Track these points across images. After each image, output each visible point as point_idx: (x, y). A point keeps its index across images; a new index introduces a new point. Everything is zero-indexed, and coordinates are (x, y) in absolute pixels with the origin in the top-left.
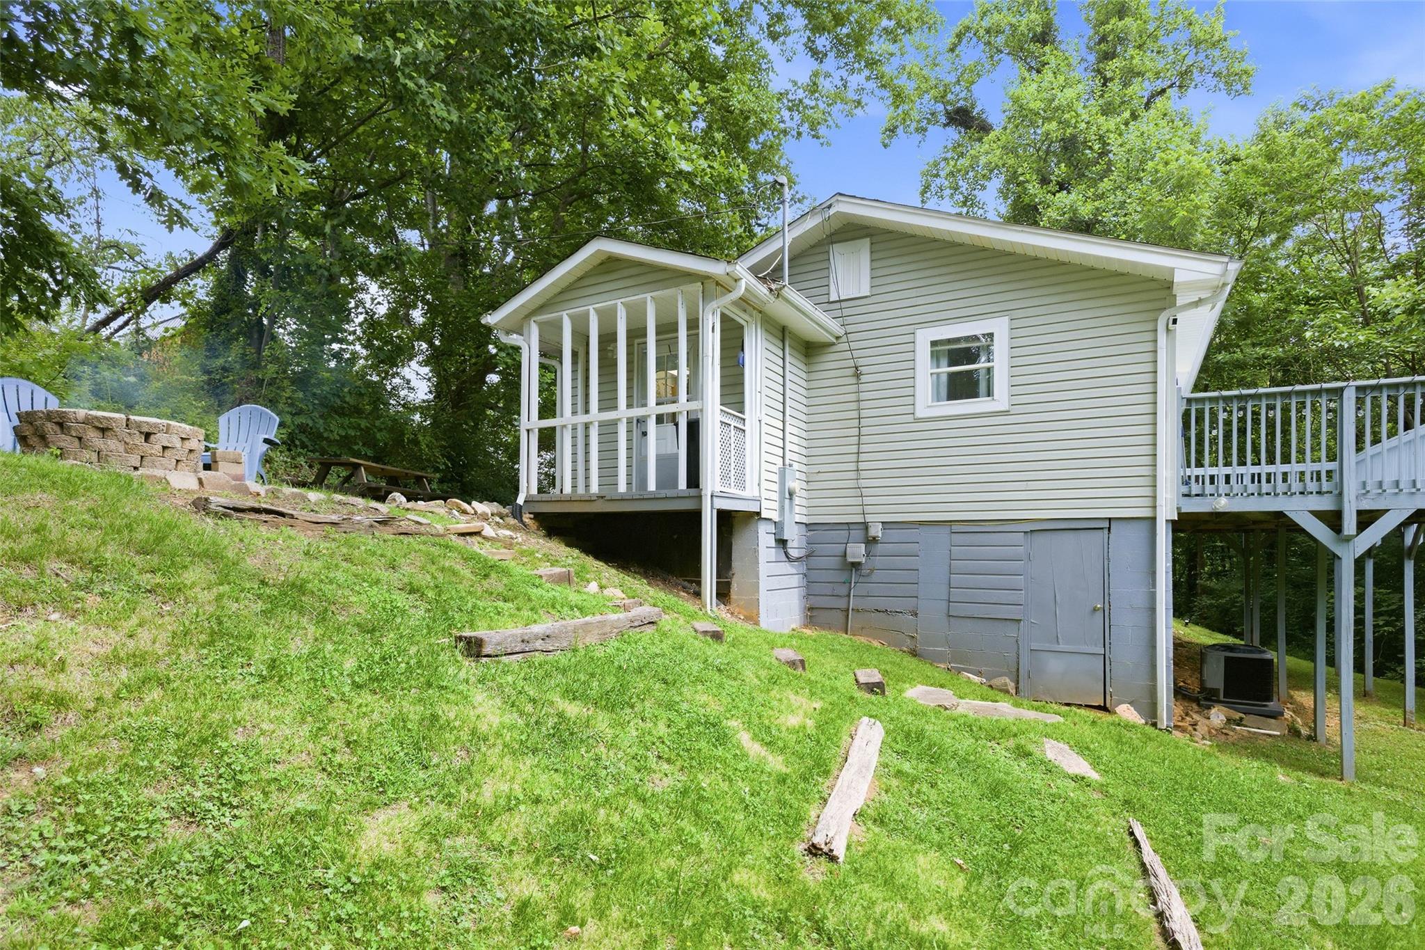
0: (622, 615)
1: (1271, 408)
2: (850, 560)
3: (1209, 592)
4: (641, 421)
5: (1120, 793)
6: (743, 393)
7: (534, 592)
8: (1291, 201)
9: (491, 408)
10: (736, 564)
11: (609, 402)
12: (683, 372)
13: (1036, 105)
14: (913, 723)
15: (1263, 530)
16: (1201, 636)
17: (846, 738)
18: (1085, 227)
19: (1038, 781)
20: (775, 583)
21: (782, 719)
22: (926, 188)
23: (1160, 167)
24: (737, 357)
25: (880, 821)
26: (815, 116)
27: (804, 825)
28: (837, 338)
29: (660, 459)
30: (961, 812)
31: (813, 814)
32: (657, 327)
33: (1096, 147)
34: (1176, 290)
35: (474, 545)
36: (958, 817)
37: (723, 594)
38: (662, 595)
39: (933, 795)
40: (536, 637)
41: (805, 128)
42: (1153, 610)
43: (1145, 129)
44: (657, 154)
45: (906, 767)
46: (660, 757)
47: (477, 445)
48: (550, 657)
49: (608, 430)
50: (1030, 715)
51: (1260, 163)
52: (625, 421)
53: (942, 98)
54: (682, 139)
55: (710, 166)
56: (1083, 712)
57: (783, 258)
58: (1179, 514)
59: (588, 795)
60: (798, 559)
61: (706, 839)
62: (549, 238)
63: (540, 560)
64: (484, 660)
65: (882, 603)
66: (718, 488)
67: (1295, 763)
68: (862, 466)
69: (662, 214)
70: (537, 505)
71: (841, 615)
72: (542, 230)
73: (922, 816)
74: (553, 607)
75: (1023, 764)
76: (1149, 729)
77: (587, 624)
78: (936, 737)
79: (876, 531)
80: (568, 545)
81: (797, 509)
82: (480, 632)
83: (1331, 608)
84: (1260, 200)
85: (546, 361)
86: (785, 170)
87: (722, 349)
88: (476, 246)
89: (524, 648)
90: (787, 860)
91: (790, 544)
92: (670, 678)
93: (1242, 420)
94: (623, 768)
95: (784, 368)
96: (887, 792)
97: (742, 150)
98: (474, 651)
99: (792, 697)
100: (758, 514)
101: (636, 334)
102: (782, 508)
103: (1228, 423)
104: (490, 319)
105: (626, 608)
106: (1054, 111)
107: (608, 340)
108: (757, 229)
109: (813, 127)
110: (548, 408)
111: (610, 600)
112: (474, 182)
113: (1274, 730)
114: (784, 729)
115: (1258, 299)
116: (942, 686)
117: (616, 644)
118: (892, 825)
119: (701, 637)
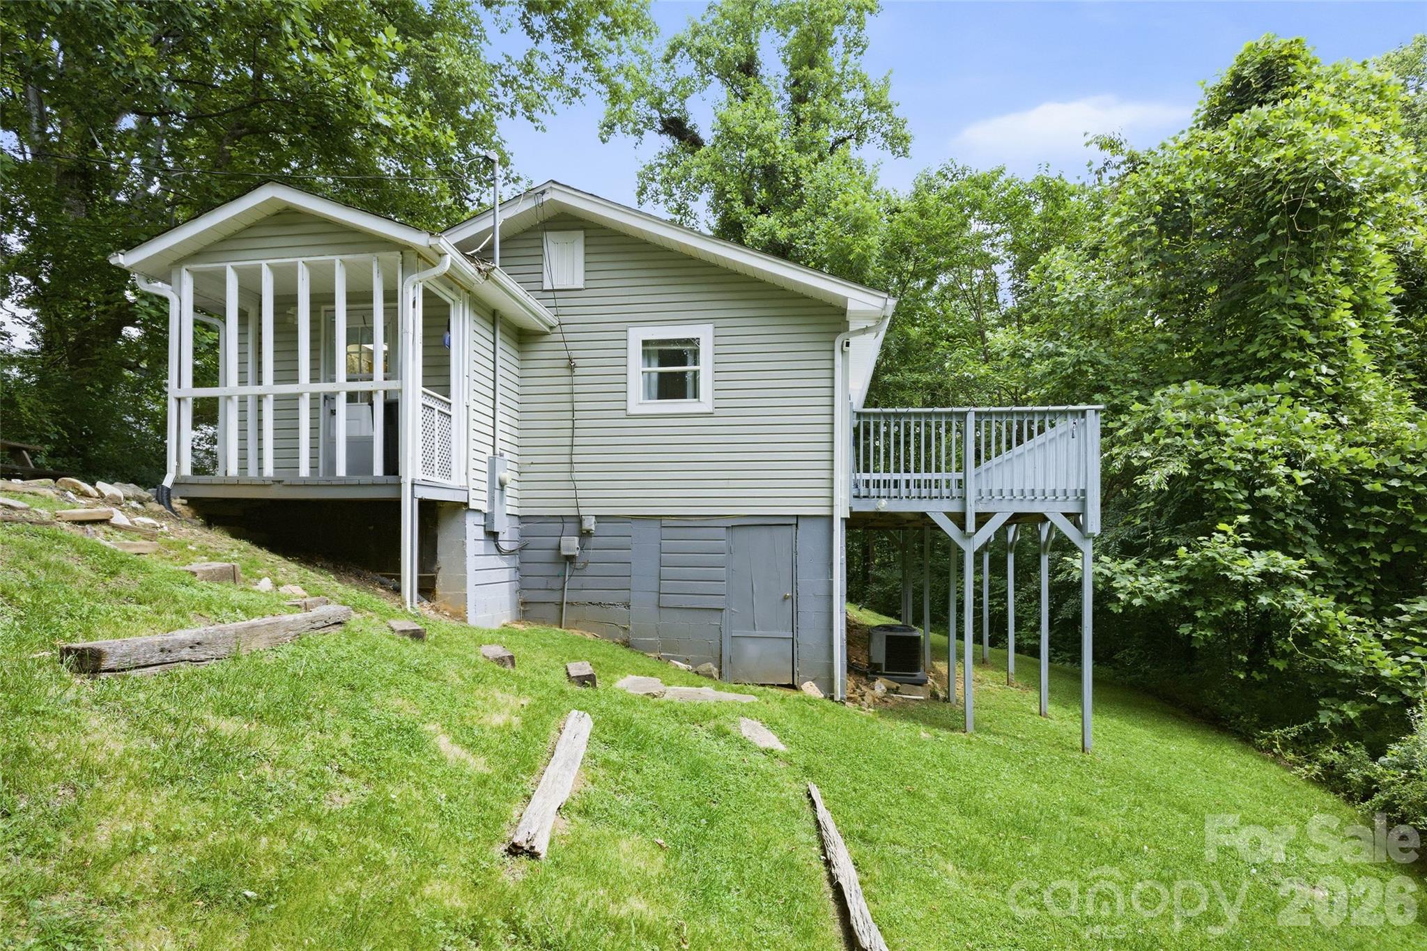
0: (299, 616)
1: (918, 425)
2: (564, 553)
3: (878, 580)
4: (330, 398)
5: (800, 760)
6: (449, 376)
7: (181, 592)
8: (936, 253)
9: (129, 369)
10: (442, 558)
11: (286, 372)
12: (379, 347)
13: (740, 130)
14: (622, 713)
15: (915, 528)
16: (871, 618)
17: (554, 732)
18: (780, 251)
19: (733, 758)
20: (483, 577)
21: (486, 719)
22: (642, 191)
23: (841, 206)
24: (442, 337)
25: (585, 812)
26: (529, 98)
27: (506, 826)
28: (551, 328)
29: (352, 442)
30: (664, 793)
31: (516, 813)
32: (348, 294)
33: (792, 179)
34: (849, 317)
35: (98, 536)
36: (660, 799)
37: (427, 589)
38: (353, 592)
39: (637, 780)
40: (182, 645)
41: (519, 108)
42: (831, 596)
43: (829, 171)
44: (349, 100)
45: (614, 756)
46: (340, 771)
47: (110, 412)
48: (202, 667)
49: (287, 406)
50: (728, 696)
51: (915, 216)
52: (307, 396)
53: (657, 105)
54: (381, 90)
55: (412, 125)
56: (774, 690)
57: (493, 240)
58: (851, 513)
59: (246, 823)
60: (510, 552)
61: (391, 856)
62: (210, 173)
63: (194, 553)
64: (103, 676)
65: (595, 596)
66: (420, 476)
67: (932, 722)
68: (576, 459)
69: (359, 171)
70: (191, 488)
71: (555, 609)
72: (202, 162)
73: (626, 801)
74: (208, 609)
75: (722, 743)
76: (828, 703)
77: (253, 627)
78: (642, 725)
79: (590, 524)
80: (235, 535)
81: (508, 501)
82: (100, 642)
83: (961, 592)
84: (915, 248)
85: (203, 318)
86: (497, 147)
87: (424, 327)
88: (105, 166)
89: (166, 657)
90: (485, 864)
91: (501, 537)
92: (358, 683)
93: (897, 435)
94: (294, 787)
95: (494, 353)
96: (593, 782)
97: (453, 118)
98: (90, 664)
99: (498, 694)
100: (466, 504)
101: (322, 301)
102: (492, 500)
103: (887, 434)
104: (122, 260)
105: (307, 608)
106: (757, 140)
107: (286, 302)
108: (467, 203)
109: (527, 108)
110: (206, 374)
111: (287, 598)
112: (99, 86)
113: (920, 695)
114: (487, 728)
115: (914, 332)
116: (652, 675)
117: (291, 648)
118: (597, 814)
119: (398, 637)
